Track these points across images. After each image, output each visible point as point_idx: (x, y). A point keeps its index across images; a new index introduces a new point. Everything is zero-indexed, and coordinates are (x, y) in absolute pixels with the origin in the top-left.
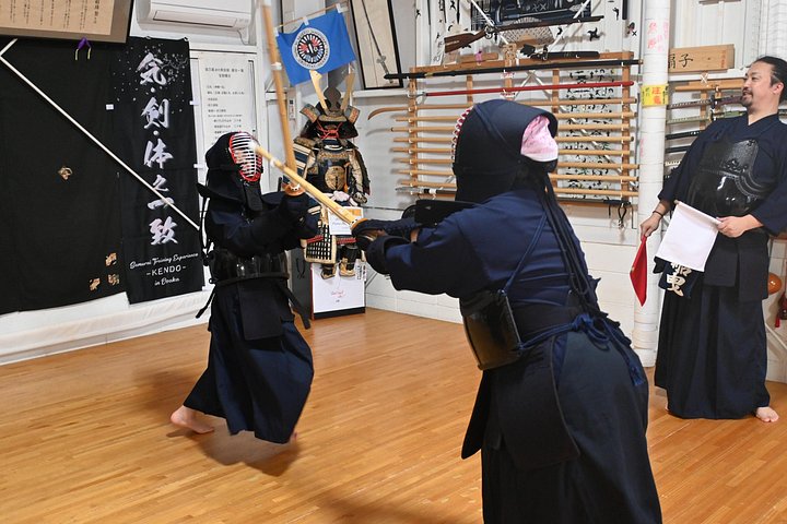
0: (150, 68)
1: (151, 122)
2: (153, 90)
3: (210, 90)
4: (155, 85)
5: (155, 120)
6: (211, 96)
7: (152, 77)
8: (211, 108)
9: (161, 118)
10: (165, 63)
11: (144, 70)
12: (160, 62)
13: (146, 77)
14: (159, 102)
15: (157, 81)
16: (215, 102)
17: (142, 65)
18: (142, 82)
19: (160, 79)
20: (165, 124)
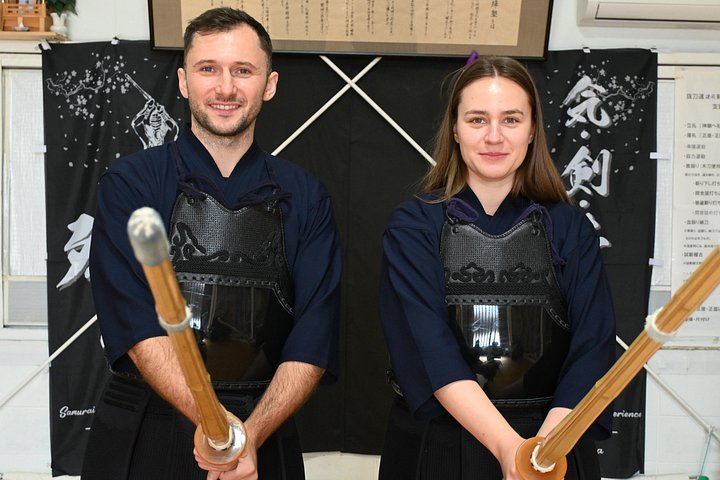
0: (583, 99)
1: (576, 185)
2: (584, 135)
3: (692, 131)
4: (589, 126)
5: (585, 183)
6: (692, 141)
7: (585, 115)
8: (691, 161)
9: (597, 180)
10: (611, 91)
11: (573, 104)
12: (602, 90)
13: (575, 115)
14: (595, 154)
15: (593, 119)
16: (701, 152)
17: (572, 96)
18: (568, 123)
19: (599, 117)
20: (603, 190)
